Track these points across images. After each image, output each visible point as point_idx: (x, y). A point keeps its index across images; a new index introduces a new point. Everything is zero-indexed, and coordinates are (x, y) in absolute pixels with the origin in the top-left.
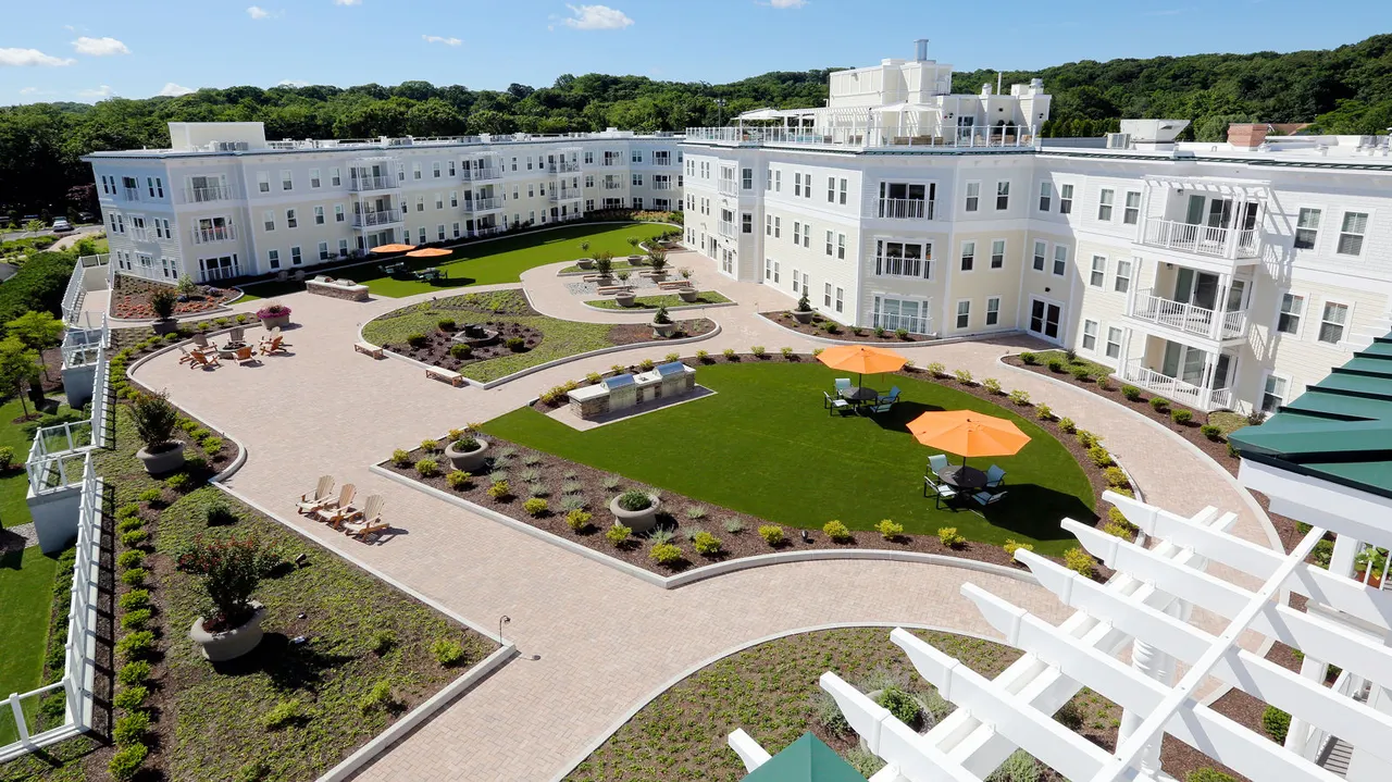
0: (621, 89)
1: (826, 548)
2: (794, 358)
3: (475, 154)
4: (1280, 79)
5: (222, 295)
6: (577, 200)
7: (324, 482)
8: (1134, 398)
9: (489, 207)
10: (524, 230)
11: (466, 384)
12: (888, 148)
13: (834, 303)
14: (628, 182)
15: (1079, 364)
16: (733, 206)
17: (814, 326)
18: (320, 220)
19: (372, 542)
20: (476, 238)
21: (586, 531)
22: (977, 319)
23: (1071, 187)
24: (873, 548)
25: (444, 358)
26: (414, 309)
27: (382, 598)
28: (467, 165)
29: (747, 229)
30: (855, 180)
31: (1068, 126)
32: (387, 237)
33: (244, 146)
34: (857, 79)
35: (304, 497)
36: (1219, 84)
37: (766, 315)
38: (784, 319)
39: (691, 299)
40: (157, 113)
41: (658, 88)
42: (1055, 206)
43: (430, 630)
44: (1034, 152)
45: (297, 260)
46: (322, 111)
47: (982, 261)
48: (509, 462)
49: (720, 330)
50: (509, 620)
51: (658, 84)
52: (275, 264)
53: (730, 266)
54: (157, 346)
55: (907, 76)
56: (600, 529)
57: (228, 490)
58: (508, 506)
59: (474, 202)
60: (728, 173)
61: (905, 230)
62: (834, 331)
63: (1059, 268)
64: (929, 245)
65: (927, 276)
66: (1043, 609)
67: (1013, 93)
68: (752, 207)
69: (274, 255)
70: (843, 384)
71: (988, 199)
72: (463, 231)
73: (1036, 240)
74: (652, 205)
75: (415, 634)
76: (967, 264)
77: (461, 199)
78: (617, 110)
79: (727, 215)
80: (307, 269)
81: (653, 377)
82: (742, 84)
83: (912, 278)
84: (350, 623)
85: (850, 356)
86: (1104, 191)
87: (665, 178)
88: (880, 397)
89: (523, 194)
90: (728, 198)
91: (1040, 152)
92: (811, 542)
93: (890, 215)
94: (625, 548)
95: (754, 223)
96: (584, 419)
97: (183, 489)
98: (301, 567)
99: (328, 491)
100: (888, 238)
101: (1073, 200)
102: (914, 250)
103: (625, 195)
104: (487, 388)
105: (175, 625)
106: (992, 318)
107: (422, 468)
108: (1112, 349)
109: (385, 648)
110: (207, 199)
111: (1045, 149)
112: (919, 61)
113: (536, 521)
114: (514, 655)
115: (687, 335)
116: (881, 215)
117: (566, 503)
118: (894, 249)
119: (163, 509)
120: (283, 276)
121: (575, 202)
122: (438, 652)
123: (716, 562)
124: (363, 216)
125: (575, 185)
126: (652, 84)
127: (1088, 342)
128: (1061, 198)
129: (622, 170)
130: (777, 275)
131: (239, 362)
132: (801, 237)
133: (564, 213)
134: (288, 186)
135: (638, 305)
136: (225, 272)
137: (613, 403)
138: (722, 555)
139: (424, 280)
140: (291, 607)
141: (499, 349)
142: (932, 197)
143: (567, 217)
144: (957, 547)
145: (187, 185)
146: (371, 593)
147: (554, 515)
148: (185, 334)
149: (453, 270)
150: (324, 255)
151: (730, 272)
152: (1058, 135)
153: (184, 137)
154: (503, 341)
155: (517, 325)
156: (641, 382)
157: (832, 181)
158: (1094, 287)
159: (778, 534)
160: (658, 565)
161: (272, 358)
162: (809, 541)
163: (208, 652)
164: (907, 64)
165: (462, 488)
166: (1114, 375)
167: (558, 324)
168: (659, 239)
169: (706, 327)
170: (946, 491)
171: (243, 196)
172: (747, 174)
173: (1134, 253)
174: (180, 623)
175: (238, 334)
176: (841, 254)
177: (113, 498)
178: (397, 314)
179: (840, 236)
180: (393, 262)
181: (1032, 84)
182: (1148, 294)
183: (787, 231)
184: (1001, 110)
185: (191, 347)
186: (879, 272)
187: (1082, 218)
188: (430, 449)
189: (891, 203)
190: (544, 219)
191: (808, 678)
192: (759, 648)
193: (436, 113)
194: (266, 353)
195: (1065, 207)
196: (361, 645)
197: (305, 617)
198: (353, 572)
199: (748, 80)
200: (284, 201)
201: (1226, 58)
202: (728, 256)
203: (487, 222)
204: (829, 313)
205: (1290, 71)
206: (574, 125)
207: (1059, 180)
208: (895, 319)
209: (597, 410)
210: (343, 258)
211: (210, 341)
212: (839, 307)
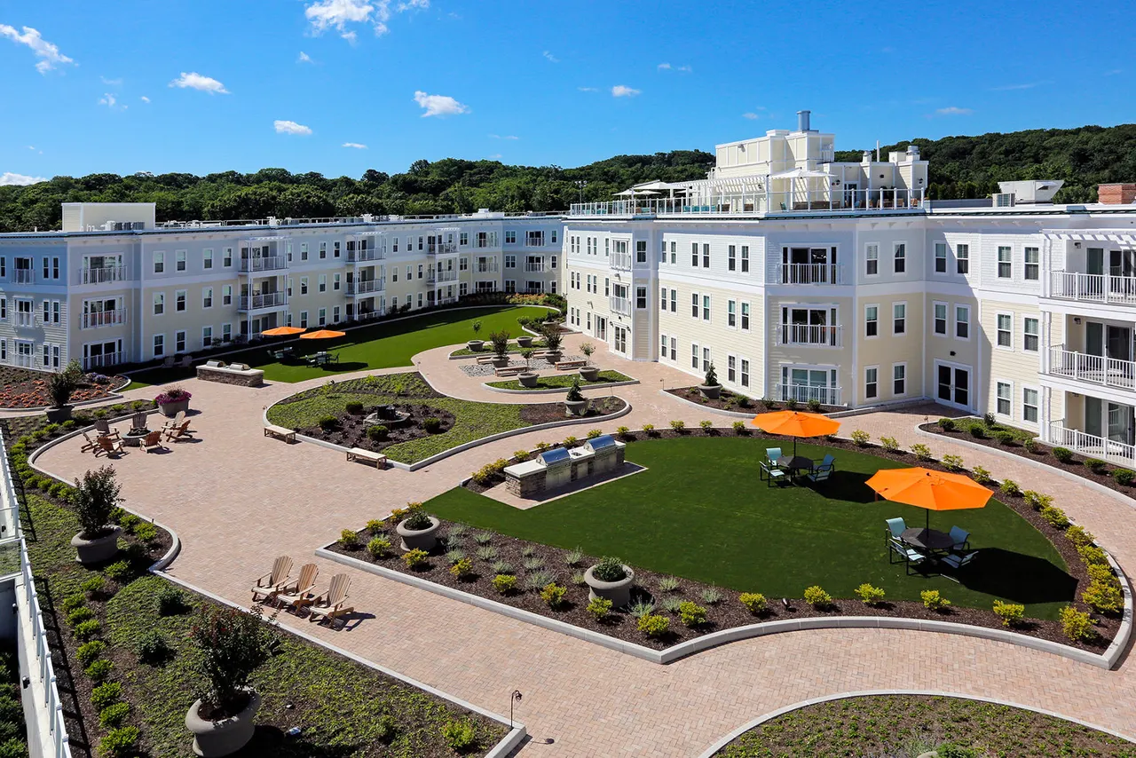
0: (475, 174)
1: (810, 616)
2: (714, 432)
3: (360, 234)
4: (1111, 152)
5: (109, 383)
6: (451, 283)
7: (280, 564)
8: (1065, 460)
9: (370, 290)
10: (401, 315)
11: (391, 466)
12: (787, 213)
13: (739, 377)
14: (501, 263)
15: (999, 429)
16: (627, 279)
17: (723, 401)
18: (208, 303)
19: (339, 628)
20: (355, 323)
21: (561, 608)
22: (885, 385)
23: (966, 246)
24: (858, 615)
25: (361, 441)
26: (316, 392)
27: (370, 684)
28: (351, 246)
29: (641, 303)
30: (758, 246)
31: (953, 188)
32: (270, 321)
33: (141, 225)
34: (744, 150)
35: (259, 581)
36: (1052, 157)
37: (671, 391)
38: (691, 394)
39: (593, 377)
40: (20, 200)
41: (512, 172)
42: (951, 267)
43: (431, 714)
44: (925, 214)
45: (181, 346)
46: (189, 196)
47: (885, 324)
48: (462, 541)
49: (631, 408)
50: (520, 696)
51: (511, 168)
52: (159, 350)
53: (623, 346)
54: (54, 434)
55: (792, 145)
56: (577, 605)
57: (171, 578)
58: (474, 585)
59: (356, 285)
60: (621, 246)
61: (809, 295)
62: (745, 404)
63: (962, 330)
64: (833, 310)
65: (833, 343)
66: (1055, 674)
67: (891, 160)
68: (646, 281)
69: (159, 340)
70: (774, 456)
71: (886, 262)
72: (343, 315)
73: (935, 303)
74: (524, 288)
75: (417, 720)
76: (872, 329)
77: (343, 280)
78: (480, 193)
79: (620, 291)
80: (194, 355)
81: (586, 451)
82: (590, 168)
83: (818, 345)
84: (343, 711)
85: (784, 421)
86: (1001, 249)
87: (538, 260)
88: (816, 465)
89: (402, 277)
90: (621, 273)
91: (931, 214)
92: (794, 610)
93: (794, 281)
94: (607, 623)
95: (649, 298)
96: (522, 497)
97: (124, 579)
98: (274, 654)
99: (285, 574)
100: (793, 305)
101: (969, 259)
102: (818, 317)
103: (497, 278)
104: (413, 470)
105: (152, 723)
106: (899, 387)
107: (375, 548)
108: (1030, 413)
109: (389, 737)
110: (101, 280)
111: (935, 211)
112: (804, 131)
113: (507, 600)
114: (524, 739)
115: (599, 413)
116: (785, 280)
117: (534, 580)
118: (799, 316)
119: (107, 600)
120: (171, 363)
121: (451, 285)
122: (452, 735)
123: (704, 634)
124: (250, 299)
125: (450, 268)
126: (506, 168)
127: (1003, 406)
128: (957, 258)
129: (495, 252)
130: (673, 352)
131: (146, 449)
132: (700, 308)
133: (439, 298)
134: (181, 266)
135: (541, 386)
136: (108, 359)
137: (550, 479)
138: (710, 627)
139: (315, 365)
140: (276, 697)
141: (414, 430)
142: (834, 260)
143: (443, 300)
144: (945, 613)
145: (85, 265)
146: (357, 680)
147: (524, 592)
148: (83, 422)
149: (344, 354)
150: (207, 341)
151: (623, 350)
152: (945, 197)
153: (76, 217)
154: (416, 423)
155: (424, 406)
156: (575, 457)
157: (732, 249)
158: (1002, 347)
159: (760, 602)
160: (648, 639)
161: (178, 445)
162: (791, 611)
163: (201, 747)
164: (792, 135)
165: (420, 568)
166: (1040, 439)
167: (468, 406)
168: (544, 320)
169: (617, 406)
170: (914, 556)
171: (137, 277)
172: (641, 246)
173: (1043, 308)
174: (157, 720)
175: (140, 420)
176: (745, 324)
177: (48, 591)
178: (298, 398)
179: (743, 305)
180: (281, 347)
181: (909, 151)
182: (1060, 350)
183: (685, 304)
184: (882, 176)
185: (94, 434)
186: (785, 341)
187: (981, 276)
188: (374, 530)
189: (794, 268)
190: (420, 303)
191: (840, 750)
192: (780, 720)
193: (309, 197)
194: (172, 439)
195: (962, 267)
196: (363, 735)
197: (293, 707)
198: (330, 658)
199: (596, 163)
200: (175, 283)
201: (1053, 133)
202: (621, 334)
203: (367, 306)
204: (735, 387)
205: (1118, 144)
206: (440, 209)
207: (953, 240)
208: (803, 392)
209: (535, 487)
210: (228, 343)
211: (112, 428)
212: (745, 381)
